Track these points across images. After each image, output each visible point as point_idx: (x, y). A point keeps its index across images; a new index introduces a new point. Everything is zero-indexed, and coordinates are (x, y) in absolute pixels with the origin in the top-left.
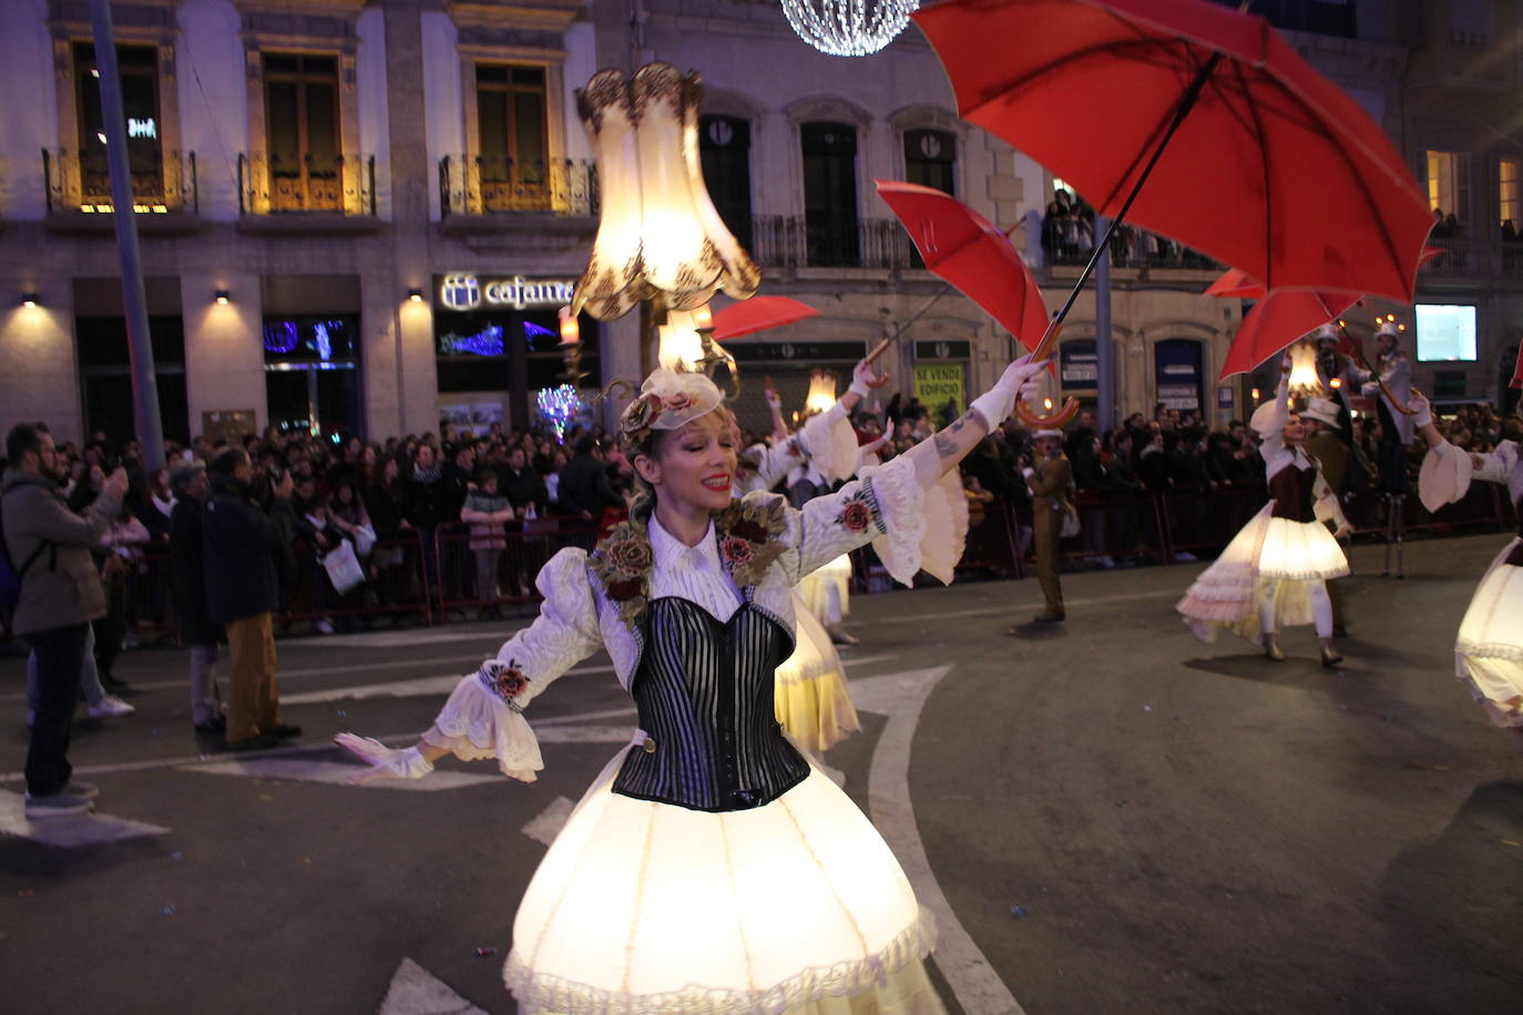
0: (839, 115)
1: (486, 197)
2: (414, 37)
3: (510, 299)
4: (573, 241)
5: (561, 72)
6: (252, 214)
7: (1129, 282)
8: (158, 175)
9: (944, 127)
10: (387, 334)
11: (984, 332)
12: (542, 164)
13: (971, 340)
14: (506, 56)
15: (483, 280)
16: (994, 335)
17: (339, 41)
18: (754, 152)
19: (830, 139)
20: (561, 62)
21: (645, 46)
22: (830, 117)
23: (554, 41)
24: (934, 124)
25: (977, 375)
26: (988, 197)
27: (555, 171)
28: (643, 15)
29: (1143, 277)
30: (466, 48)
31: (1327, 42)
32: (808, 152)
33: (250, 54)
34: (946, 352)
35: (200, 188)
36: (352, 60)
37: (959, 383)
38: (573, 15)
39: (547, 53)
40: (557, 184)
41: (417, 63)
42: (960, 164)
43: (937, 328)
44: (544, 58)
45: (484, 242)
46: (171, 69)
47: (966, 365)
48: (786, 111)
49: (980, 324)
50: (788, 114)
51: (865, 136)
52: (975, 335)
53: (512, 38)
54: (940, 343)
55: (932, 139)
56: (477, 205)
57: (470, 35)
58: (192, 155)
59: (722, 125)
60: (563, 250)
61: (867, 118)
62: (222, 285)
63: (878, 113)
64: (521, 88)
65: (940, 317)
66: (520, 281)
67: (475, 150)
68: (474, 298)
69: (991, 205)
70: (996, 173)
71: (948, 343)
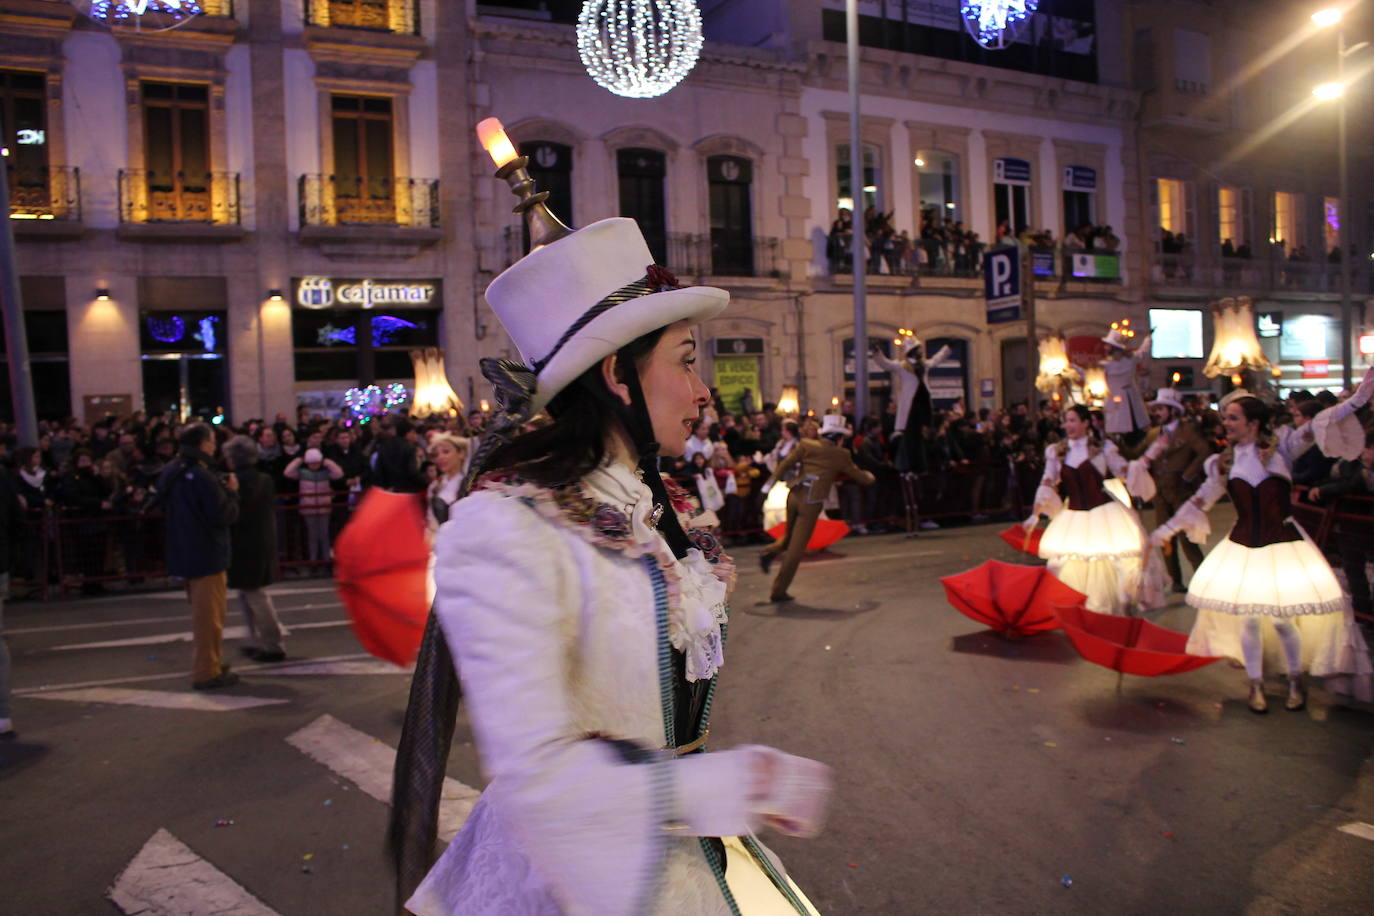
0: (649, 143)
1: (340, 210)
2: (277, 71)
3: (360, 301)
4: (415, 250)
5: (406, 102)
6: (131, 223)
7: (902, 288)
8: (45, 186)
9: (741, 154)
10: (249, 329)
11: (775, 330)
12: (388, 182)
13: (764, 337)
14: (358, 88)
15: (336, 282)
16: (786, 334)
17: (209, 73)
18: (575, 174)
19: (642, 163)
20: (407, 93)
21: (481, 82)
22: (642, 144)
23: (399, 76)
24: (733, 152)
25: (770, 366)
26: (781, 213)
27: (400, 189)
28: (479, 55)
29: (914, 284)
30: (322, 80)
31: (1073, 86)
32: (623, 173)
33: (131, 83)
34: (743, 348)
35: (84, 199)
36: (221, 89)
37: (754, 375)
38: (417, 53)
39: (395, 86)
40: (401, 200)
41: (278, 93)
42: (755, 186)
43: (735, 327)
44: (391, 90)
45: (336, 249)
46: (58, 94)
47: (761, 359)
48: (603, 138)
49: (773, 324)
50: (605, 141)
51: (673, 161)
52: (768, 334)
53: (363, 72)
54: (736, 340)
55: (732, 164)
56: (331, 217)
57: (326, 70)
58: (77, 170)
59: (548, 150)
60: (407, 257)
61: (674, 146)
62: (102, 284)
63: (684, 141)
64: (370, 116)
65: (738, 318)
66: (369, 284)
67: (330, 170)
68: (328, 299)
69: (783, 221)
70: (787, 194)
71: (745, 341)
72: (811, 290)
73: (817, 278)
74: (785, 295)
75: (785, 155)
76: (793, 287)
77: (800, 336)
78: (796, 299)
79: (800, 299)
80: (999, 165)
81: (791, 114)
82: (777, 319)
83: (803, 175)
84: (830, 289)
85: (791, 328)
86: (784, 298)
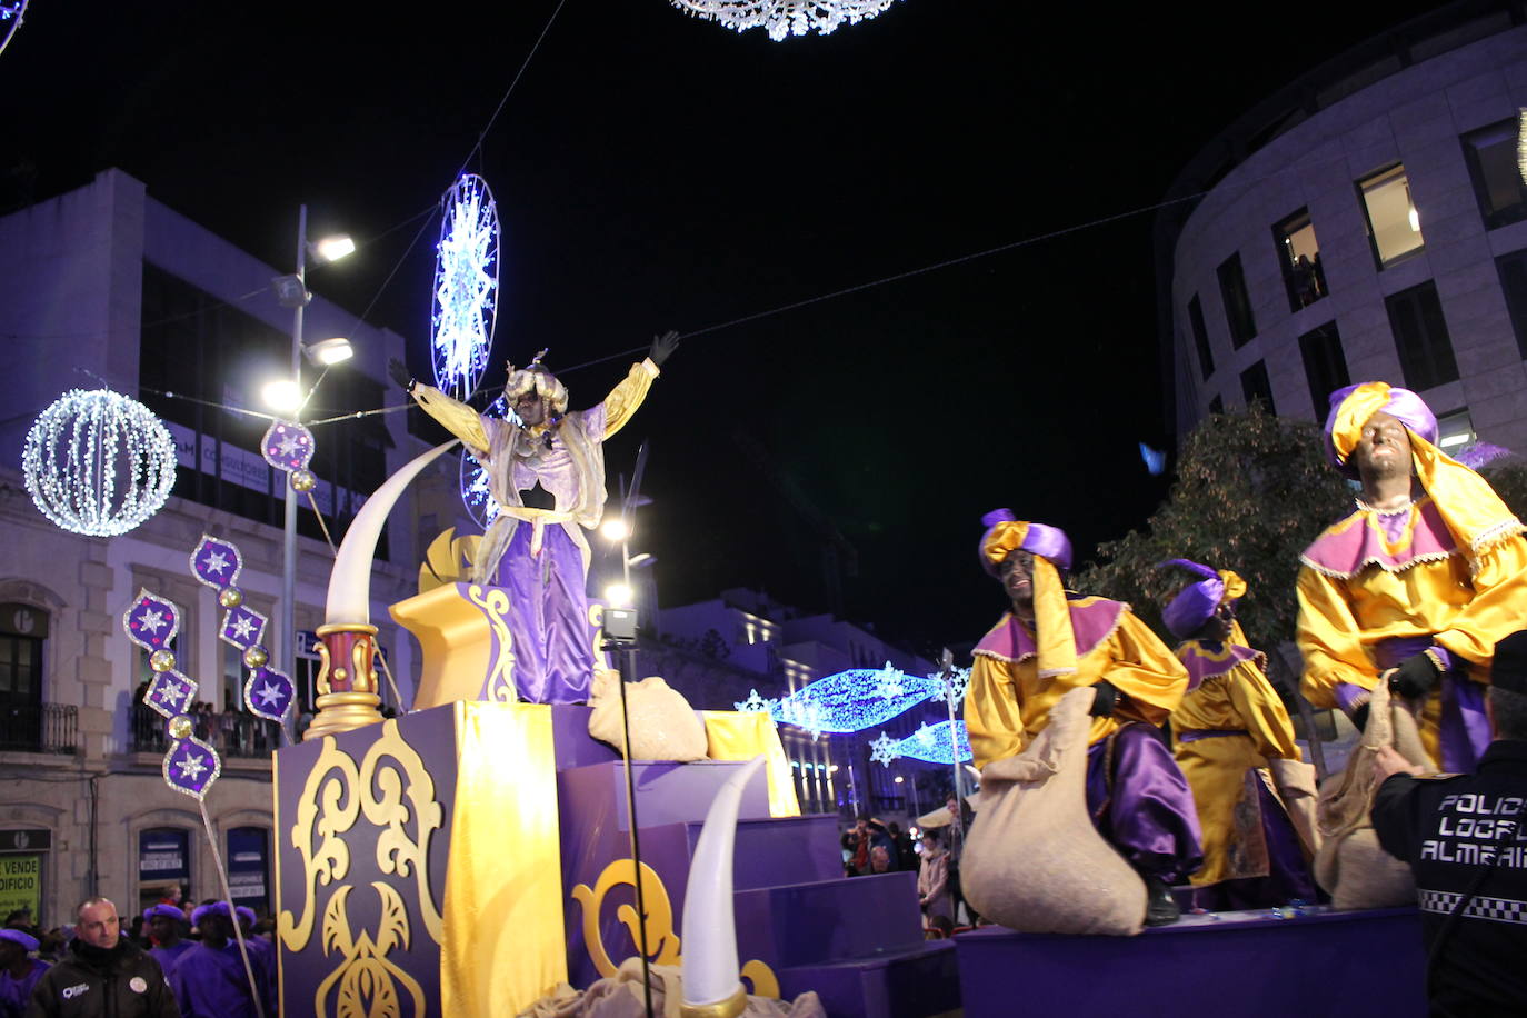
9: (38, 603)
11: (64, 819)
13: (53, 828)
24: (28, 600)
25: (55, 865)
26: (79, 679)
34: (25, 842)
37: (35, 877)
42: (51, 643)
43: (17, 815)
47: (44, 856)
49: (63, 811)
52: (56, 824)
54: (20, 831)
55: (26, 614)
65: (21, 804)
69: (80, 686)
70: (86, 653)
71: (29, 833)
72: (107, 771)
73: (116, 756)
74: (78, 775)
75: (87, 610)
76: (89, 767)
77: (93, 826)
78: (91, 780)
79: (94, 780)
80: (301, 638)
81: (98, 563)
82: (66, 805)
83: (105, 634)
84: (128, 770)
85: (83, 816)
86: (75, 780)
